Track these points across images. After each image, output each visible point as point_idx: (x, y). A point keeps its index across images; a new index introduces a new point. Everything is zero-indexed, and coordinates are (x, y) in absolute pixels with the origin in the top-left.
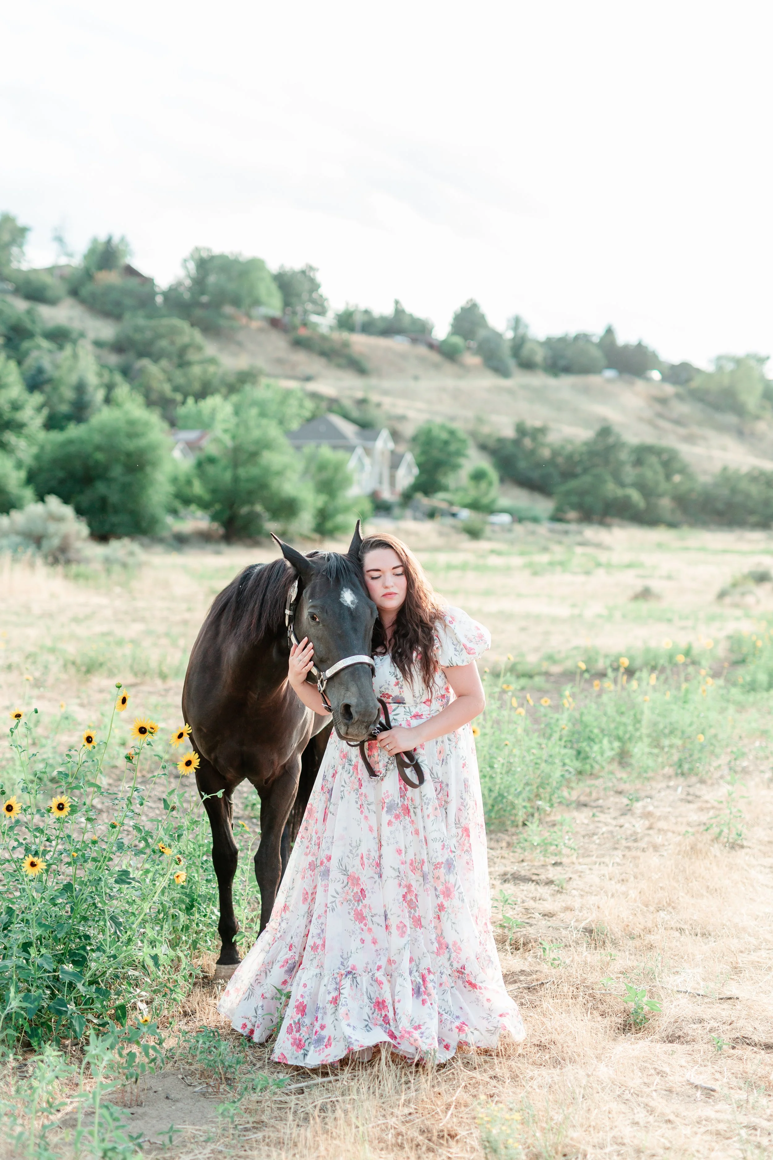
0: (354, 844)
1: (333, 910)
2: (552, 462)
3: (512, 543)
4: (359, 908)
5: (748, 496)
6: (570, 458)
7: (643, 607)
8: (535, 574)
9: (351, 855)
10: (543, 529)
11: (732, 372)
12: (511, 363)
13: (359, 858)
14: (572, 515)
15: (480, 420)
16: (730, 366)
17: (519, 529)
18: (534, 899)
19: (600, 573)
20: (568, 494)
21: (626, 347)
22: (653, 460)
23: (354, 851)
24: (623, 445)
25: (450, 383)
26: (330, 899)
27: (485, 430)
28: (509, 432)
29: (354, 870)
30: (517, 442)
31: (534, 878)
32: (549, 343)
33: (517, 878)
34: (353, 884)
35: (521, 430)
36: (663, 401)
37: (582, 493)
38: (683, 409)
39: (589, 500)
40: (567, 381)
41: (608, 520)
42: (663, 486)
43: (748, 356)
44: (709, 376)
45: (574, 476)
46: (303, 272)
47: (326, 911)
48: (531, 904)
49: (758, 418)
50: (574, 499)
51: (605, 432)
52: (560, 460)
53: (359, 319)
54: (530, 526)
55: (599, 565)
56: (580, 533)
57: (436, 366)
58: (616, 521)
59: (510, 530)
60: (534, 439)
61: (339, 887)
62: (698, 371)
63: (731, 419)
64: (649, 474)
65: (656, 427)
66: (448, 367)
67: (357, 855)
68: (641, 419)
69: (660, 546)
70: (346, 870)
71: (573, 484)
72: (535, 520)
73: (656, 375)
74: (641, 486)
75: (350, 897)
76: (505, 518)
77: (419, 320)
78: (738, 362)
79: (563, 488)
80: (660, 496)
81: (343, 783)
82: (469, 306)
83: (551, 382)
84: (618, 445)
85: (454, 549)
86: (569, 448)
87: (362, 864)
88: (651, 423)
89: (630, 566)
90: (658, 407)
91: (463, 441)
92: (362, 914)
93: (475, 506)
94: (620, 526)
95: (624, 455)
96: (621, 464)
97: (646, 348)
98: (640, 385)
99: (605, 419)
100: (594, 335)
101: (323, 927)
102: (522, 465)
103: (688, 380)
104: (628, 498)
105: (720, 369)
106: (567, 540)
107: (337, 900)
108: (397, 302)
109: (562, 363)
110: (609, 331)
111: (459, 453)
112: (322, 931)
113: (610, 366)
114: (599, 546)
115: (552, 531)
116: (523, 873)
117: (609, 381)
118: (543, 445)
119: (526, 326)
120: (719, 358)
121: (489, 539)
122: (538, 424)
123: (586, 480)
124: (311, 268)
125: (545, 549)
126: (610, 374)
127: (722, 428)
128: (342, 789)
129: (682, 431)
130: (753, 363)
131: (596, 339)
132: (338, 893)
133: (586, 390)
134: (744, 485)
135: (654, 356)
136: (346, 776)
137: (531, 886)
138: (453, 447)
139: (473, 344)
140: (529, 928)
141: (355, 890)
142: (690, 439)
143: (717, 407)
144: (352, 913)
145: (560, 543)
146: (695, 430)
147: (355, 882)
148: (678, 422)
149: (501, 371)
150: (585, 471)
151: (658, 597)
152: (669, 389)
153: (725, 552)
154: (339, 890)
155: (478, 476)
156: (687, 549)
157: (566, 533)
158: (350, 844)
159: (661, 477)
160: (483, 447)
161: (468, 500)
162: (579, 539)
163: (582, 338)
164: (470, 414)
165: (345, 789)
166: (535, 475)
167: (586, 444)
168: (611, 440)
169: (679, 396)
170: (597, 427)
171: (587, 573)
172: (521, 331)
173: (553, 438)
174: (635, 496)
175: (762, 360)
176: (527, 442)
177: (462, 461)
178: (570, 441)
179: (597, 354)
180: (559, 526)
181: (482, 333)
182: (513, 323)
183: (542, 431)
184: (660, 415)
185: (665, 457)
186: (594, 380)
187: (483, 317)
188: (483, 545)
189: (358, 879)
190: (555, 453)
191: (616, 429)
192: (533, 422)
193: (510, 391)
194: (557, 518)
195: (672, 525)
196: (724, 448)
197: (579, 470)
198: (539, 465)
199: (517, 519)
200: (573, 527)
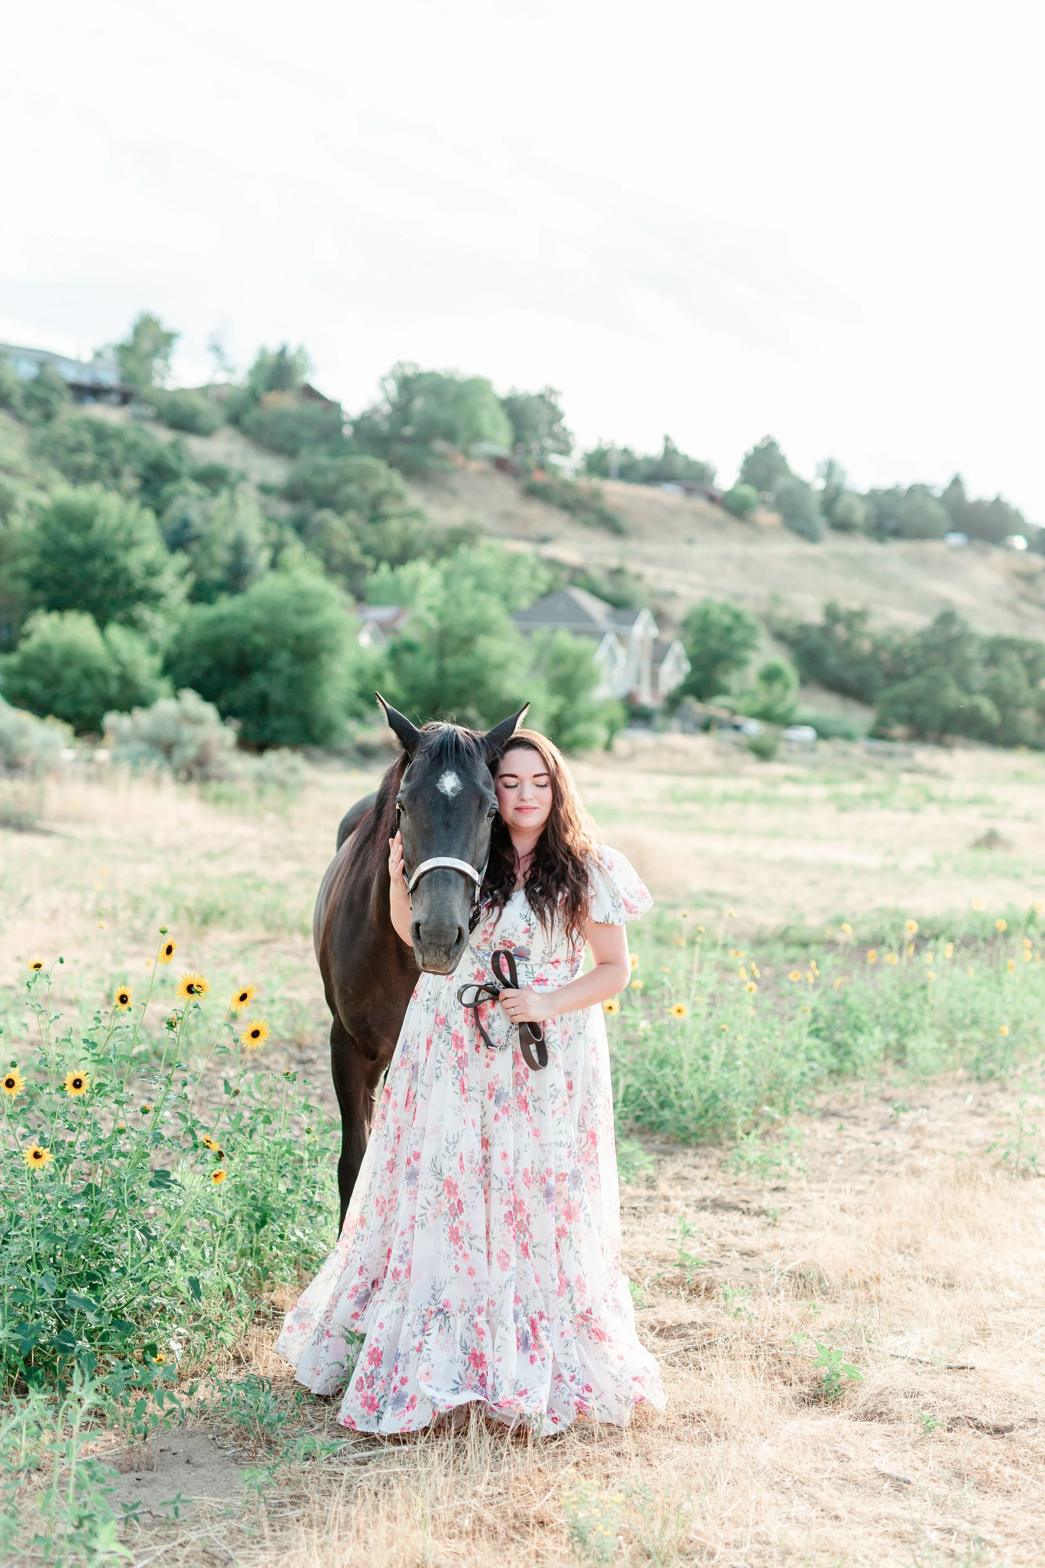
0: (450, 1140)
1: (423, 1225)
2: (873, 658)
3: (815, 767)
4: (455, 1225)
6: (897, 653)
7: (985, 857)
8: (842, 809)
9: (447, 1154)
10: (859, 749)
12: (821, 523)
13: (458, 1158)
14: (899, 730)
15: (776, 600)
17: (825, 747)
18: (736, 1233)
19: (933, 810)
20: (894, 701)
21: (979, 504)
22: (1013, 657)
23: (450, 1149)
24: (972, 637)
25: (737, 548)
26: (419, 1211)
27: (783, 613)
28: (815, 617)
29: (451, 1173)
30: (826, 631)
31: (743, 1206)
32: (873, 497)
33: (718, 1205)
34: (449, 1192)
35: (832, 614)
36: (1028, 578)
37: (914, 701)
39: (922, 711)
40: (896, 549)
41: (949, 738)
42: (1026, 694)
45: (903, 677)
46: (541, 397)
47: (413, 1226)
48: (730, 1239)
50: (902, 709)
51: (947, 618)
52: (884, 656)
53: (615, 461)
54: (841, 745)
55: (931, 799)
56: (909, 755)
57: (719, 526)
58: (960, 740)
59: (813, 750)
60: (849, 626)
61: (431, 1195)
64: (1006, 677)
65: (1017, 613)
66: (735, 528)
67: (455, 1155)
68: (997, 602)
69: (1019, 776)
70: (440, 1173)
71: (900, 688)
72: (848, 736)
73: (1019, 542)
74: (996, 694)
75: (445, 1209)
76: (807, 733)
77: (697, 463)
79: (886, 694)
80: (1022, 707)
81: (439, 1058)
82: (764, 445)
83: (875, 549)
84: (965, 637)
85: (735, 774)
86: (897, 640)
87: (462, 1167)
88: (1011, 607)
89: (974, 801)
90: (1021, 586)
91: (752, 629)
92: (457, 1233)
93: (766, 716)
94: (965, 747)
95: (972, 651)
96: (969, 662)
97: (1007, 505)
98: (997, 555)
99: (947, 602)
100: (935, 486)
101: (408, 1246)
102: (832, 661)
104: (976, 709)
106: (889, 764)
107: (428, 1213)
108: (667, 439)
109: (891, 524)
110: (957, 482)
111: (746, 645)
112: (407, 1252)
113: (957, 529)
114: (934, 773)
115: (870, 752)
116: (728, 1199)
117: (955, 549)
118: (861, 635)
119: (843, 474)
121: (784, 761)
122: (855, 606)
123: (918, 684)
124: (552, 392)
125: (860, 776)
126: (956, 539)
128: (438, 1065)
131: (938, 493)
132: (429, 1204)
133: (923, 562)
135: (1017, 516)
136: (442, 1047)
137: (735, 1216)
138: (738, 636)
139: (769, 497)
140: (717, 1269)
141: (452, 1201)
144: (448, 1230)
145: (880, 768)
147: (452, 1189)
149: (808, 534)
150: (919, 671)
151: (1008, 845)
152: (1037, 562)
154: (432, 1200)
155: (771, 676)
157: (890, 755)
158: (446, 1140)
159: (1023, 682)
160: (780, 637)
161: (757, 707)
162: (907, 763)
163: (918, 491)
164: (763, 591)
165: (442, 1066)
166: (850, 676)
167: (920, 634)
168: (955, 630)
170: (936, 612)
171: (914, 810)
172: (835, 480)
173: (876, 625)
174: (987, 706)
176: (840, 631)
177: (751, 655)
178: (896, 630)
179: (938, 512)
180: (881, 746)
181: (781, 482)
182: (825, 469)
183: (861, 615)
184: (1024, 597)
185: (1029, 654)
186: (933, 547)
187: (783, 459)
188: (775, 769)
189: (456, 1186)
190: (878, 647)
191: (962, 615)
192: (848, 603)
193: (818, 561)
194: (878, 734)
195: (1037, 747)
197: (909, 669)
198: (855, 662)
199: (823, 734)
200: (899, 747)
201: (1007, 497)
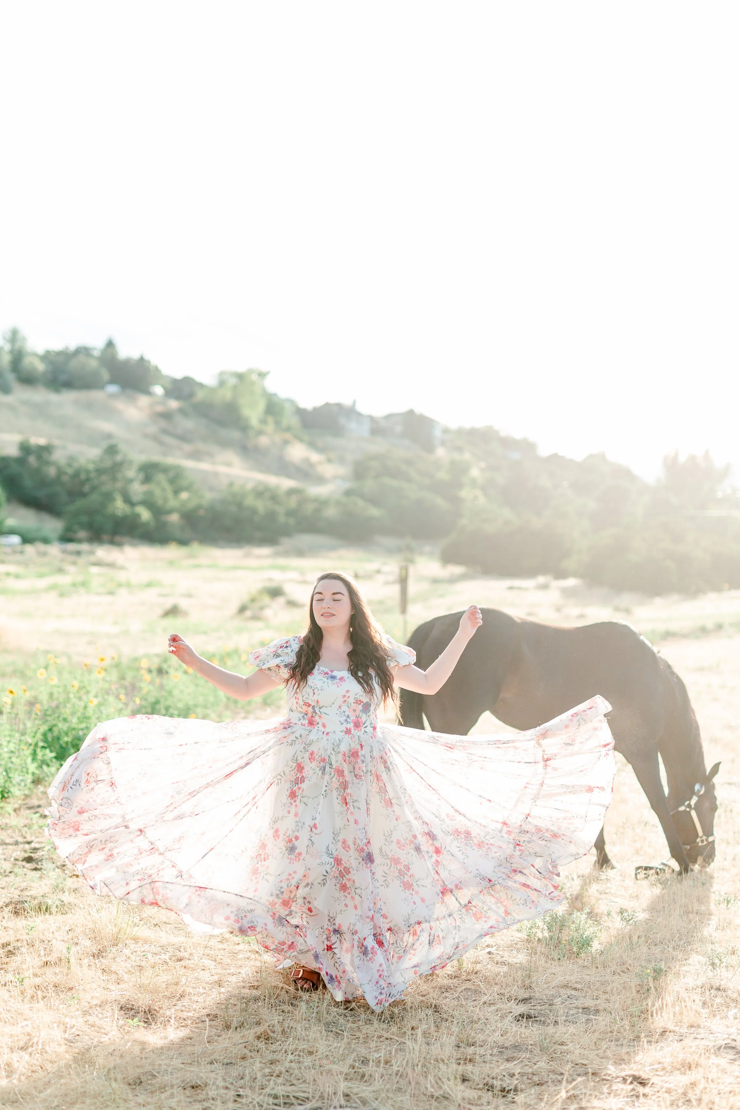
2: (58, 480)
3: (26, 564)
5: (254, 511)
6: (76, 476)
8: (62, 595)
10: (55, 550)
11: (235, 387)
12: (11, 378)
14: (82, 534)
16: (232, 381)
17: (29, 549)
19: (123, 592)
20: (77, 513)
21: (127, 362)
22: (161, 478)
24: (131, 462)
28: (12, 451)
30: (21, 461)
32: (47, 357)
35: (25, 448)
36: (167, 416)
37: (92, 513)
38: (187, 424)
39: (97, 519)
40: (68, 397)
41: (118, 538)
42: (172, 503)
43: (251, 371)
44: (212, 390)
45: (81, 495)
49: (260, 433)
50: (84, 519)
51: (112, 450)
52: (65, 479)
54: (41, 547)
55: (120, 585)
56: (92, 553)
58: (126, 539)
59: (22, 552)
60: (39, 457)
62: (201, 386)
63: (236, 434)
64: (157, 491)
65: (162, 443)
68: (146, 436)
69: (171, 563)
71: (79, 504)
72: (46, 541)
73: (158, 390)
74: (150, 504)
76: (15, 539)
78: (240, 377)
79: (70, 508)
80: (170, 512)
83: (53, 397)
84: (125, 463)
86: (74, 466)
88: (155, 438)
89: (149, 585)
90: (163, 423)
94: (132, 545)
95: (131, 472)
96: (129, 481)
97: (149, 362)
98: (143, 400)
99: (109, 436)
100: (95, 349)
102: (28, 483)
103: (191, 395)
104: (138, 516)
105: (222, 383)
106: (82, 560)
109: (63, 377)
110: (110, 344)
113: (113, 381)
114: (112, 565)
115: (64, 552)
117: (112, 396)
118: (48, 463)
119: (24, 339)
120: (221, 374)
122: (42, 441)
123: (93, 499)
125: (60, 570)
126: (112, 389)
127: (225, 444)
129: (187, 447)
130: (254, 377)
131: (96, 353)
133: (89, 406)
134: (250, 501)
135: (157, 370)
142: (196, 455)
143: (222, 423)
145: (74, 563)
146: (200, 446)
148: (183, 438)
150: (93, 490)
151: (185, 614)
152: (174, 404)
153: (235, 568)
156: (198, 566)
157: (78, 553)
159: (170, 495)
163: (83, 351)
166: (41, 494)
167: (93, 462)
168: (119, 458)
169: (182, 411)
170: (105, 444)
171: (111, 593)
172: (18, 344)
173: (59, 456)
174: (145, 514)
175: (262, 375)
176: (32, 460)
178: (73, 459)
179: (98, 367)
180: (71, 547)
182: (9, 335)
183: (47, 449)
184: (165, 431)
185: (172, 474)
186: (96, 395)
190: (61, 472)
191: (122, 447)
192: (37, 440)
193: (11, 408)
194: (66, 538)
195: (183, 542)
196: (229, 464)
197: (86, 488)
198: (44, 482)
199: (26, 540)
200: (84, 547)
201: (147, 357)
